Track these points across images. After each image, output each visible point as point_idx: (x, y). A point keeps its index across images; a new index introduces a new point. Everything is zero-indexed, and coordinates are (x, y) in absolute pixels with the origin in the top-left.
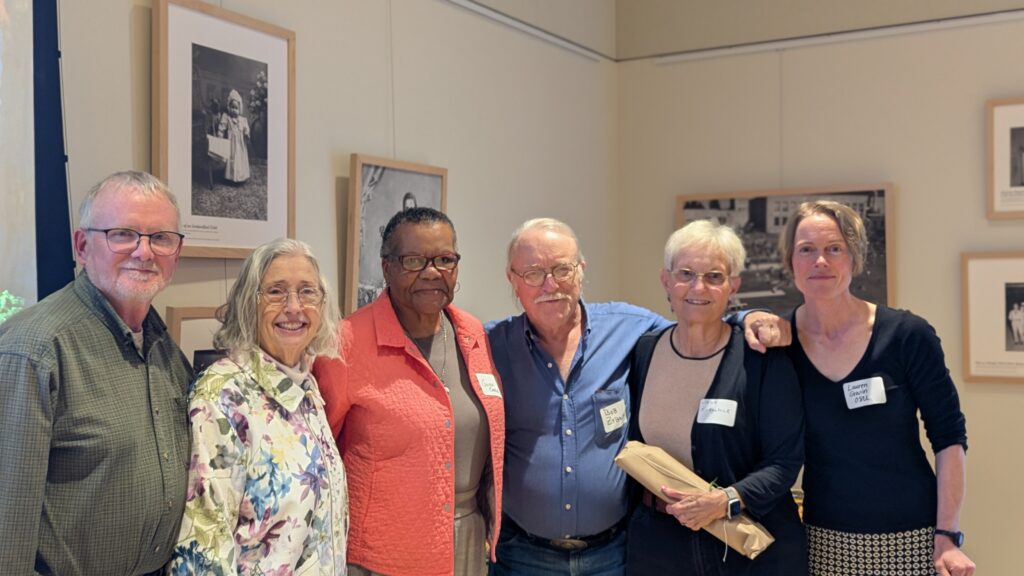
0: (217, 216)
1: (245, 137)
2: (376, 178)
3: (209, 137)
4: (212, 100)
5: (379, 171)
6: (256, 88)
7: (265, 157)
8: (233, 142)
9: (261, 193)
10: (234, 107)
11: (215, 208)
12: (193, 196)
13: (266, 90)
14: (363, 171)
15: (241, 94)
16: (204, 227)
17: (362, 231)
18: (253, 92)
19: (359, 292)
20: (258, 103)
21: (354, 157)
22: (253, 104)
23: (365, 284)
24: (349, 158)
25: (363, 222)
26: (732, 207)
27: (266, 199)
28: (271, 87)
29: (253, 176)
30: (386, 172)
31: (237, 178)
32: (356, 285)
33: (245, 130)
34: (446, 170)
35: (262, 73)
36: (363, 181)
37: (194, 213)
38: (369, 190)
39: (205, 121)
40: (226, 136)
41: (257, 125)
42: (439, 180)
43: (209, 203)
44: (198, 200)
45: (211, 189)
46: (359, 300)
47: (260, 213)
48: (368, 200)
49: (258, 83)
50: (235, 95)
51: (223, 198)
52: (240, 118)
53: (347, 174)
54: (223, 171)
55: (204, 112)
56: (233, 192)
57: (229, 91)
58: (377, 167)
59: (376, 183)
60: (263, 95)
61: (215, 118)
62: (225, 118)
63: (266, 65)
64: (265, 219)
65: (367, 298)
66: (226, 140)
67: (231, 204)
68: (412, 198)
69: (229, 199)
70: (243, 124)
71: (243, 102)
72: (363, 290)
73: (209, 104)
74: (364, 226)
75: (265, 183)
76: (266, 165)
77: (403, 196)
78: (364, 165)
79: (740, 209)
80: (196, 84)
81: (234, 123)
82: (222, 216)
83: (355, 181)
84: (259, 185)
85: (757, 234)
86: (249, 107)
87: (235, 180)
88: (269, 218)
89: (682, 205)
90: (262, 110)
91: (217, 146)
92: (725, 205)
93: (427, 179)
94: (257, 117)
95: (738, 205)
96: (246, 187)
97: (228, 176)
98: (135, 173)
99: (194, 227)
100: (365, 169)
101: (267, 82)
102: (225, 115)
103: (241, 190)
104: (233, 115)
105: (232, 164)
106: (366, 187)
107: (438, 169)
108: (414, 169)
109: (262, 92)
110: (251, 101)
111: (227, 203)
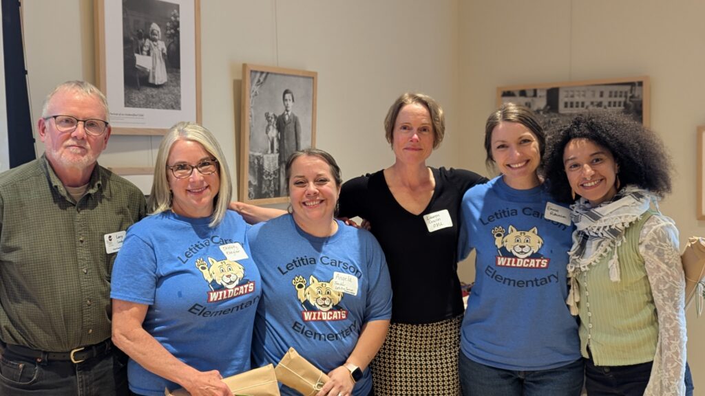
0: (144, 107)
1: (163, 54)
2: (262, 80)
3: (136, 55)
4: (138, 31)
5: (264, 75)
6: (171, 21)
7: (178, 67)
8: (154, 57)
9: (176, 91)
10: (154, 34)
11: (141, 102)
12: (125, 94)
13: (178, 23)
14: (251, 74)
15: (159, 26)
16: (134, 115)
17: (251, 116)
18: (168, 24)
19: (250, 157)
20: (172, 31)
21: (244, 66)
22: (168, 32)
23: (255, 152)
24: (241, 66)
25: (252, 110)
26: (535, 95)
27: (180, 96)
28: (182, 20)
29: (170, 81)
30: (269, 75)
31: (158, 82)
32: (247, 152)
33: (163, 50)
34: (316, 73)
35: (176, 11)
36: (252, 82)
37: (126, 106)
38: (256, 88)
39: (132, 44)
40: (149, 54)
41: (172, 46)
42: (312, 80)
43: (137, 100)
44: (129, 97)
45: (139, 90)
46: (250, 162)
47: (175, 105)
48: (256, 95)
49: (173, 18)
50: (155, 27)
51: (147, 96)
52: (159, 42)
53: (240, 77)
54: (147, 77)
55: (132, 38)
56: (155, 91)
57: (151, 24)
58: (262, 73)
59: (262, 83)
60: (176, 26)
61: (140, 42)
62: (148, 42)
63: (178, 6)
64: (180, 109)
65: (256, 161)
66: (148, 57)
67: (154, 100)
68: (290, 93)
69: (152, 96)
70: (161, 46)
71: (161, 31)
72: (253, 156)
73: (136, 33)
74: (253, 113)
75: (179, 85)
76: (179, 73)
77: (283, 91)
78: (251, 71)
79: (540, 97)
80: (125, 20)
81: (155, 45)
82: (147, 108)
83: (245, 83)
84: (175, 86)
85: (553, 114)
86: (165, 34)
87: (156, 84)
88: (182, 108)
89: (500, 94)
90: (176, 35)
91: (142, 61)
92: (530, 93)
93: (301, 79)
94: (172, 40)
95: (539, 93)
96: (164, 87)
97: (151, 81)
98: (79, 82)
99: (127, 115)
100: (253, 74)
101: (179, 17)
102: (147, 40)
103: (161, 90)
104: (154, 40)
105: (153, 73)
106: (254, 86)
107: (310, 72)
108: (291, 73)
109: (176, 24)
110: (167, 30)
111: (151, 99)
